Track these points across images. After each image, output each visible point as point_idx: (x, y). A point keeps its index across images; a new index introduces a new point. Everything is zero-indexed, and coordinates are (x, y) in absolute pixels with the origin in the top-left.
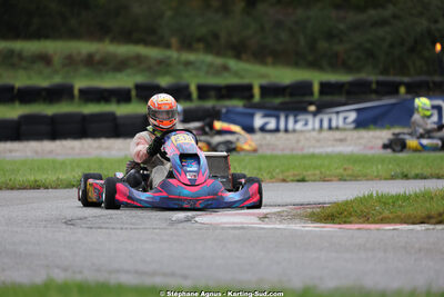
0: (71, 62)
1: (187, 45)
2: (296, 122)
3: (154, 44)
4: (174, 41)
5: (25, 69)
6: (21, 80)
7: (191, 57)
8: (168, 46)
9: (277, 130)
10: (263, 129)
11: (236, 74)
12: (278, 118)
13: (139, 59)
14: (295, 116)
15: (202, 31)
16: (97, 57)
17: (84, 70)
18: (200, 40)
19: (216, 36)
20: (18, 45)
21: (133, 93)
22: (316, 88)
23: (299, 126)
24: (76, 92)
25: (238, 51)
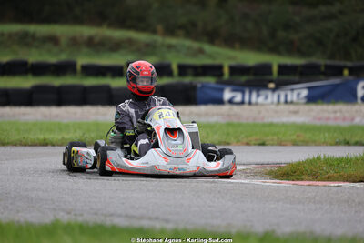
0: (74, 43)
1: (170, 31)
2: (258, 96)
3: (144, 30)
4: (160, 28)
5: (37, 47)
6: (33, 57)
7: (173, 41)
8: (154, 32)
9: (242, 103)
10: (231, 102)
11: (210, 56)
12: (243, 93)
13: (130, 42)
14: (258, 91)
15: (183, 20)
16: (97, 40)
17: (85, 50)
18: (182, 27)
19: (194, 25)
20: (32, 28)
21: (125, 70)
22: (275, 69)
23: (261, 100)
24: (79, 68)
25: (212, 37)
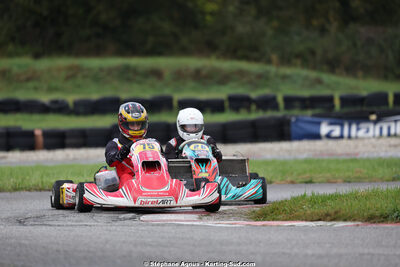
0: (179, 76)
1: (286, 60)
2: (358, 129)
3: (257, 60)
4: (274, 57)
5: (139, 83)
7: (287, 71)
8: (269, 62)
9: (341, 137)
10: (328, 136)
12: (342, 126)
13: (241, 73)
14: (358, 124)
15: (300, 48)
16: (204, 72)
17: (191, 84)
18: (299, 56)
19: (313, 53)
20: (134, 62)
21: (227, 104)
22: (391, 99)
23: (361, 133)
24: (175, 103)
25: (332, 65)
